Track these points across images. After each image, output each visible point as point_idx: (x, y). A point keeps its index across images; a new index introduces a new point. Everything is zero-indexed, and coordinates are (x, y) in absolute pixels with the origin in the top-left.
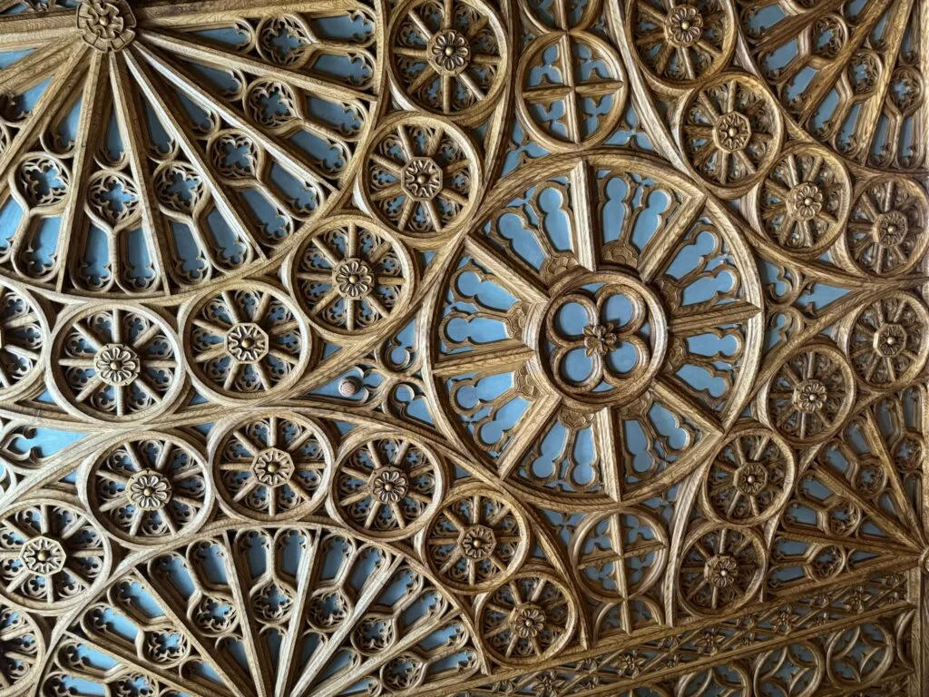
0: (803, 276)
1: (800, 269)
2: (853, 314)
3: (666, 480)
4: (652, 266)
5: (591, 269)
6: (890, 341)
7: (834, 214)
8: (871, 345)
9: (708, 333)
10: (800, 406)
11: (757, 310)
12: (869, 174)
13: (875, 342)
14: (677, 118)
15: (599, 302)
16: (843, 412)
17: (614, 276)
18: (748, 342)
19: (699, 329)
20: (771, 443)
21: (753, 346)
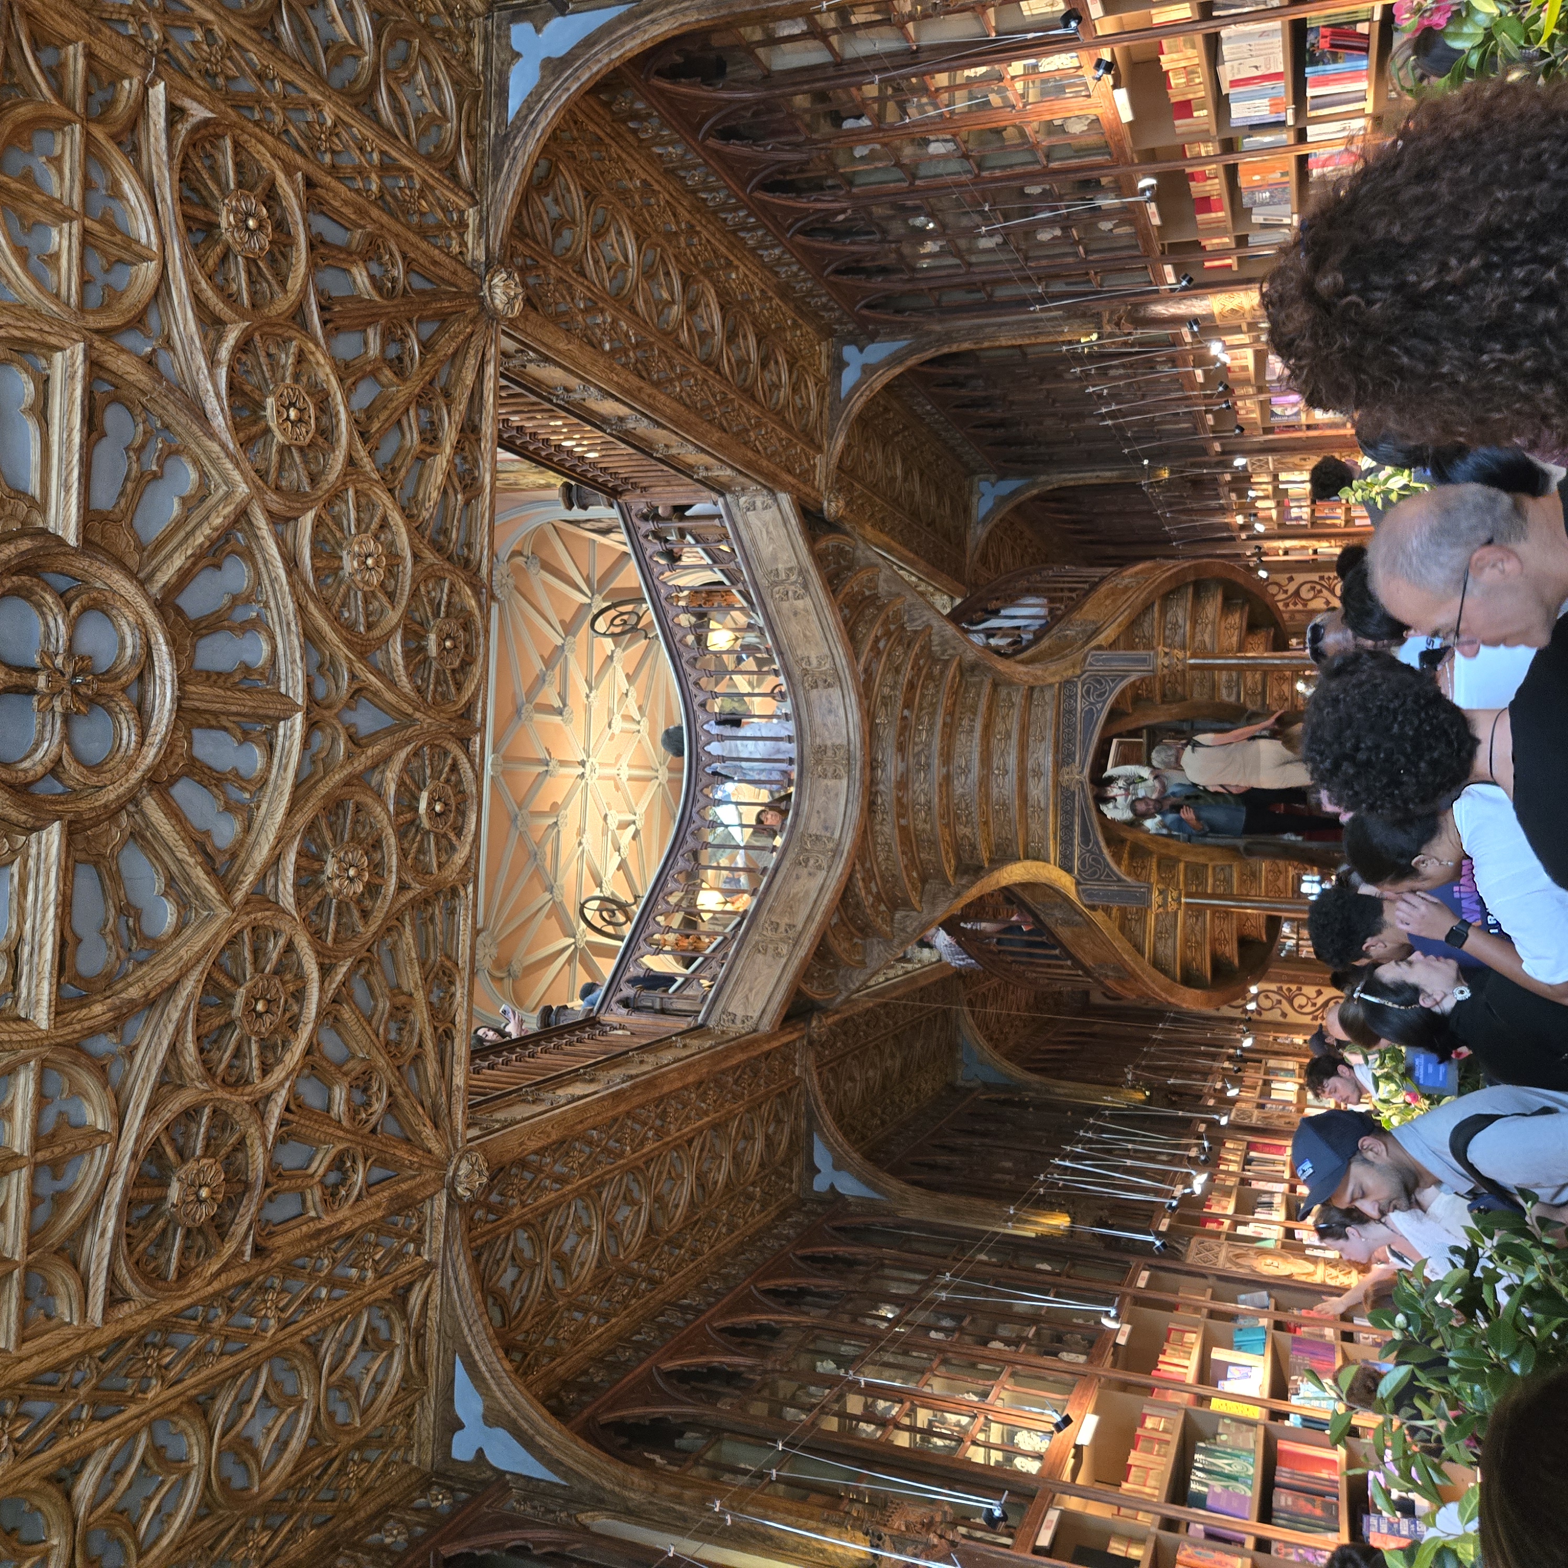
0: (353, 677)
1: (350, 661)
2: (403, 754)
3: (134, 992)
4: (165, 576)
5: (72, 541)
6: (438, 808)
7: (391, 596)
8: (416, 809)
9: (225, 729)
10: (336, 884)
11: (295, 708)
12: (430, 557)
13: (423, 806)
14: (224, 353)
15: (73, 610)
16: (381, 909)
17: (106, 571)
18: (276, 761)
19: (216, 714)
20: (290, 948)
21: (284, 767)
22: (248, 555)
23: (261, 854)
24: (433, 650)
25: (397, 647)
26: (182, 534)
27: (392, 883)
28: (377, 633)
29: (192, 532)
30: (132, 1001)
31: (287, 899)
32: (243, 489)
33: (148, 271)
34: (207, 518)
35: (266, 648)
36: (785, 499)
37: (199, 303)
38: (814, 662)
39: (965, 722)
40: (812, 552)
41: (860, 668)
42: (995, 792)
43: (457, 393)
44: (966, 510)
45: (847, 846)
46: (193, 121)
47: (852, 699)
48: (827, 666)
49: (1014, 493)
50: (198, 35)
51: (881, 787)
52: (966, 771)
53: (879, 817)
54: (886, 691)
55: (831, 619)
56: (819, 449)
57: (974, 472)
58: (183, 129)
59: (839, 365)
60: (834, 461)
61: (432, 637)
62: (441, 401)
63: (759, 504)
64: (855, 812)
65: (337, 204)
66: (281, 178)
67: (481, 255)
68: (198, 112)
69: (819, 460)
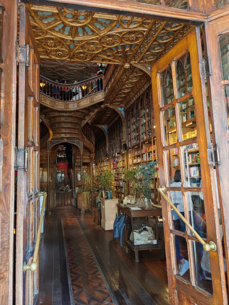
0: (77, 45)
1: (79, 45)
2: (67, 51)
3: (35, 18)
4: (89, 26)
5: (94, 17)
6: (60, 55)
7: (88, 50)
8: (59, 52)
9: (70, 30)
10: (49, 42)
11: (73, 39)
12: (93, 55)
13: (60, 53)
14: (117, 34)
15: (85, 16)
16: (46, 47)
17: (90, 20)
18: (66, 36)
19: (72, 29)
20: (40, 36)
21: (65, 37)
22: (93, 34)
23: (53, 33)
24: (81, 55)
25: (81, 51)
26: (95, 28)
27: (50, 48)
28: (83, 48)
29: (95, 29)
30: (34, 18)
31: (47, 36)
32: (101, 35)
33: (126, 27)
34: (97, 31)
35: (81, 35)
36: (103, 100)
37: (123, 32)
38: (81, 104)
39: (73, 125)
40: (96, 104)
41: (80, 110)
42: (63, 129)
43: (115, 59)
44: (103, 125)
45: (54, 108)
46: (144, 33)
47: (75, 109)
48: (80, 106)
49: (105, 131)
50: (154, 33)
51: (63, 113)
52: (66, 125)
53: (58, 113)
54: (77, 114)
55: (87, 106)
56: (110, 105)
57: (108, 125)
58: (143, 32)
59: (121, 107)
60: (109, 106)
61: (83, 55)
62: (113, 57)
63: (103, 96)
64: (59, 109)
65: (136, 47)
66: (138, 42)
67: (132, 63)
68: (145, 33)
69: (109, 104)
